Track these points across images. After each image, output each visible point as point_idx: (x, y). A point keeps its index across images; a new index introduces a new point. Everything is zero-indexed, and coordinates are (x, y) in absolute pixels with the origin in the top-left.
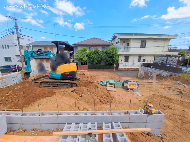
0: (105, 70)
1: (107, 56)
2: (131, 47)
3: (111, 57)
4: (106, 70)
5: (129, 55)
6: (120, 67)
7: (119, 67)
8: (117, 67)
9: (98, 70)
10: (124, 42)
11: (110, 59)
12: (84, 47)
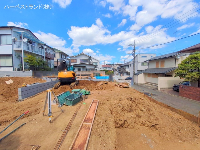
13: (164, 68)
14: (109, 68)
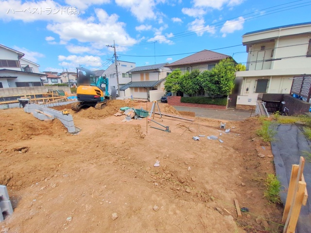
0: (207, 105)
1: (211, 81)
2: (275, 58)
3: (217, 83)
4: (210, 105)
5: (269, 77)
6: (238, 102)
7: (237, 104)
8: (233, 104)
9: (196, 105)
10: (263, 48)
11: (213, 87)
12: (177, 69)
13: (150, 80)
14: (53, 80)
